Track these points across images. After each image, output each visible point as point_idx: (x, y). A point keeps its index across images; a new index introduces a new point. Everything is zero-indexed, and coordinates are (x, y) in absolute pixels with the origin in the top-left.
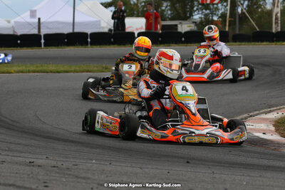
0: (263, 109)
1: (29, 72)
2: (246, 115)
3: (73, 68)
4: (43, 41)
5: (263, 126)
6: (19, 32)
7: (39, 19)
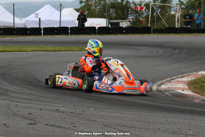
0: (178, 75)
1: (38, 51)
2: (169, 79)
3: (63, 49)
4: (42, 32)
5: (181, 86)
6: (29, 26)
7: (40, 19)
